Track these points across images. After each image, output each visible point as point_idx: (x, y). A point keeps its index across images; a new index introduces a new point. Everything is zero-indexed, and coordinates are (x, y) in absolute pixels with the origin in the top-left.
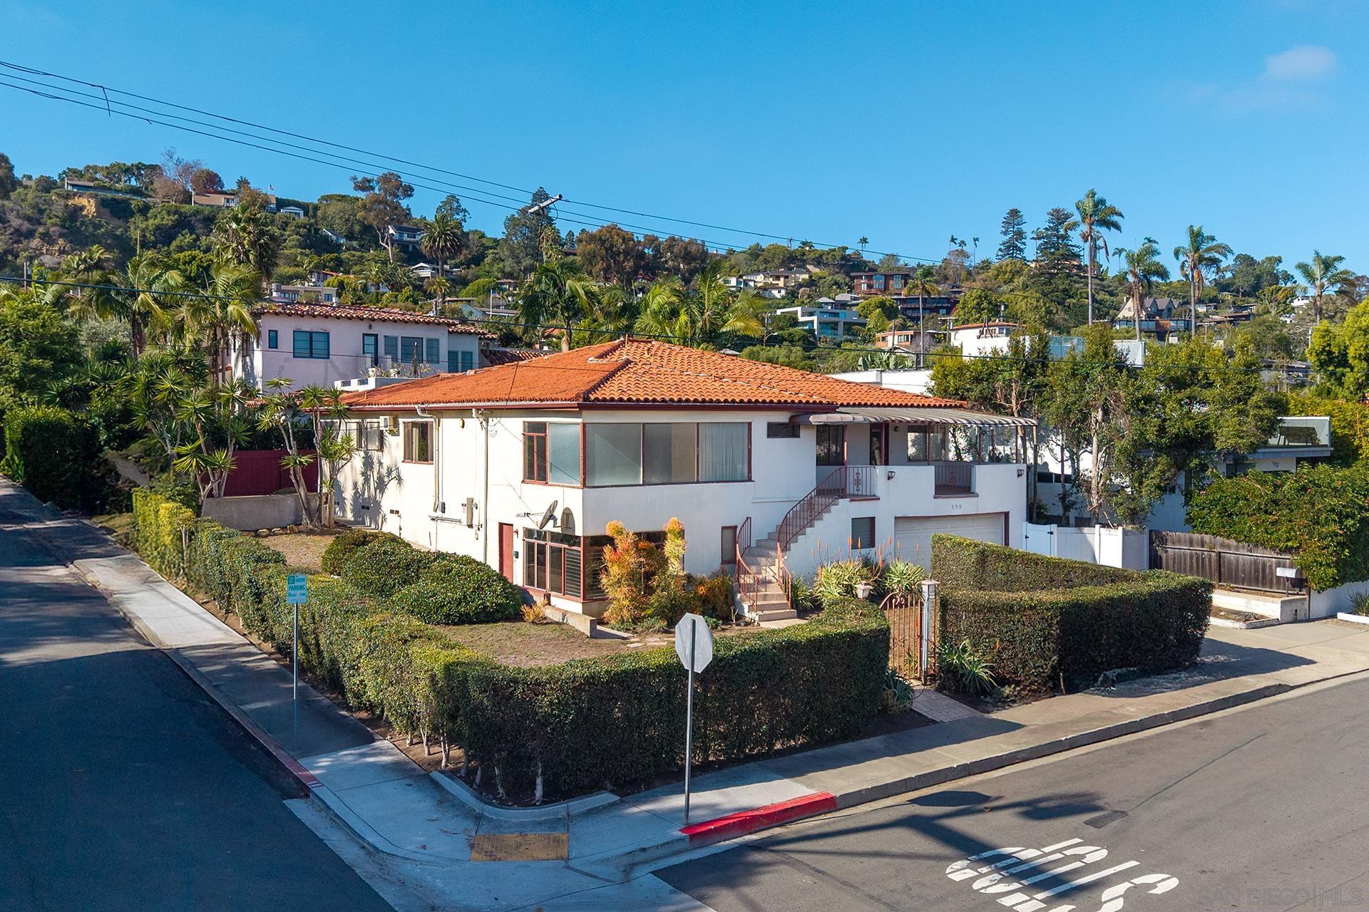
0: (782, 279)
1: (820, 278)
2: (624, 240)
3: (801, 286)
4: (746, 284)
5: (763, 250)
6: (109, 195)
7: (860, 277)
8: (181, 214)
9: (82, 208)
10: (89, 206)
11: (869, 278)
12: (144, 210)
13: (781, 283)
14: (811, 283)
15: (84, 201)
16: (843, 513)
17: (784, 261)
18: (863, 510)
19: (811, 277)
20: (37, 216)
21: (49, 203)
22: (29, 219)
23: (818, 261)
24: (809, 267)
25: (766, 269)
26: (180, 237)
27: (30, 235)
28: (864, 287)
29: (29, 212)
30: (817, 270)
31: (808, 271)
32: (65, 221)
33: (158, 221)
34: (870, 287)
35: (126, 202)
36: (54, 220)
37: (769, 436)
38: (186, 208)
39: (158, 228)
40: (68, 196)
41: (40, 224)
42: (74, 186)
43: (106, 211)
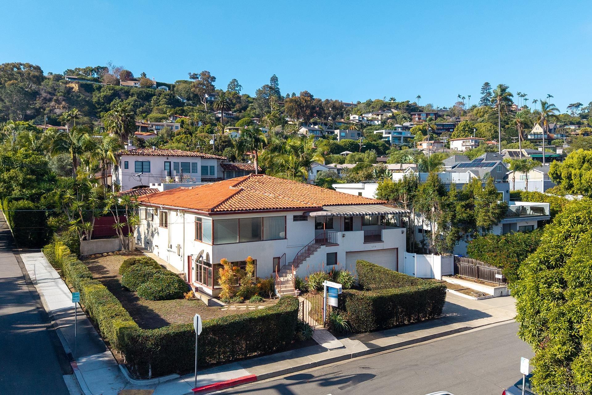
0: (380, 116)
1: (397, 115)
2: (306, 102)
3: (388, 118)
4: (363, 118)
5: (373, 102)
6: (84, 82)
7: (415, 115)
8: (115, 90)
9: (72, 88)
10: (75, 87)
11: (419, 115)
12: (99, 88)
13: (379, 117)
14: (393, 117)
15: (73, 85)
16: (323, 251)
17: (381, 107)
18: (331, 249)
19: (393, 114)
20: (53, 92)
21: (59, 86)
22: (50, 93)
23: (397, 107)
24: (393, 110)
25: (373, 111)
26: (114, 100)
27: (50, 100)
28: (417, 119)
29: (50, 90)
30: (396, 111)
31: (392, 112)
32: (65, 94)
33: (105, 93)
34: (419, 119)
35: (91, 85)
36: (60, 94)
37: (294, 220)
38: (117, 87)
39: (105, 96)
40: (67, 83)
41: (55, 95)
42: (69, 78)
43: (83, 89)
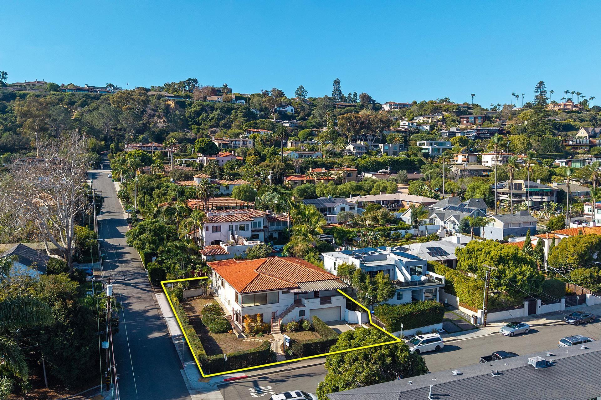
0: (430, 119)
1: (447, 118)
3: (438, 121)
4: (412, 124)
5: (426, 103)
6: (179, 99)
7: (464, 118)
8: (202, 106)
9: (170, 105)
10: (172, 104)
11: (468, 118)
12: (191, 104)
13: (430, 121)
14: (444, 120)
15: (170, 102)
16: (297, 309)
17: (432, 110)
18: (301, 309)
19: (443, 117)
20: (156, 109)
21: (159, 104)
22: (153, 110)
23: (447, 110)
24: (444, 113)
25: (425, 113)
26: (202, 115)
27: (154, 116)
29: (153, 107)
30: (447, 114)
32: (165, 110)
33: (195, 109)
34: (468, 122)
35: (184, 102)
36: (161, 110)
37: (283, 294)
38: (205, 103)
39: (195, 111)
40: (166, 101)
41: (157, 112)
42: (167, 96)
43: (178, 105)
